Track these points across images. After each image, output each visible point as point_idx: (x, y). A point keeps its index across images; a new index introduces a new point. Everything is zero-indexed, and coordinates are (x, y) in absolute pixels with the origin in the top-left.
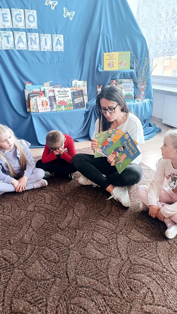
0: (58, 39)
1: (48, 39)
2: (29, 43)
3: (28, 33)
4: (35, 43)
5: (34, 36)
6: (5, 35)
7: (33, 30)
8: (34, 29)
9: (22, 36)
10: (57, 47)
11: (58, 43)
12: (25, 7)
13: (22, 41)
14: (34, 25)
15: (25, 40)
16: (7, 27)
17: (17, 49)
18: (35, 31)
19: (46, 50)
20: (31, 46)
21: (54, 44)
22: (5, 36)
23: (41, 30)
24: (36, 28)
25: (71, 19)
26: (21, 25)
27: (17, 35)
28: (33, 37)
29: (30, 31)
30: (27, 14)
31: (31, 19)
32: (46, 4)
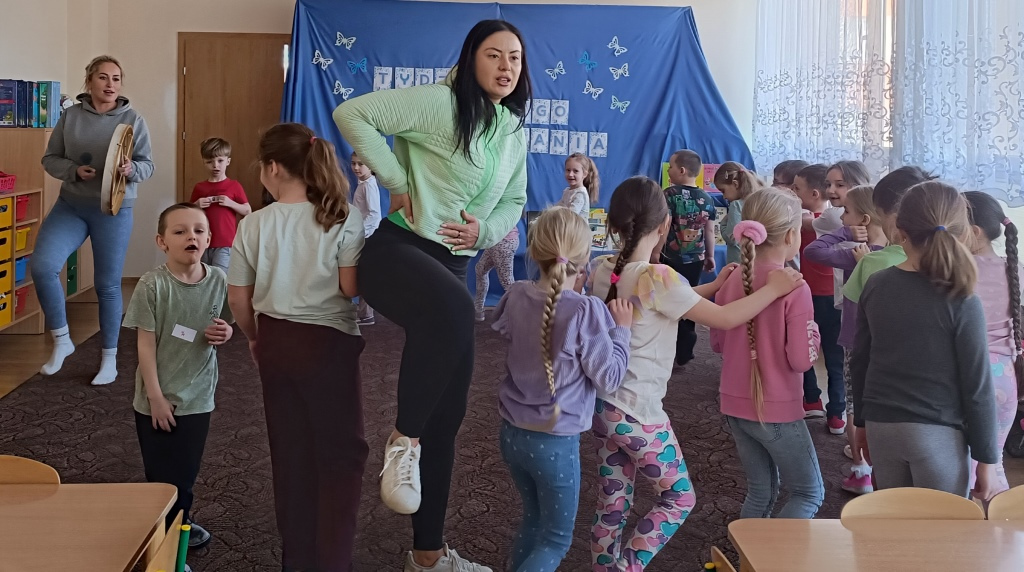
0: (599, 140)
1: (582, 139)
2: (552, 143)
3: (553, 131)
4: (562, 145)
5: (562, 134)
7: (560, 126)
8: (562, 125)
9: (543, 135)
10: (595, 151)
11: (598, 144)
12: (553, 97)
13: (542, 141)
14: (563, 120)
15: (545, 139)
17: (532, 152)
18: (563, 127)
20: (555, 149)
21: (591, 147)
23: (573, 126)
24: (566, 124)
25: (623, 111)
26: (544, 120)
27: (536, 132)
28: (559, 136)
29: (556, 127)
30: (555, 106)
31: (560, 112)
32: (585, 92)
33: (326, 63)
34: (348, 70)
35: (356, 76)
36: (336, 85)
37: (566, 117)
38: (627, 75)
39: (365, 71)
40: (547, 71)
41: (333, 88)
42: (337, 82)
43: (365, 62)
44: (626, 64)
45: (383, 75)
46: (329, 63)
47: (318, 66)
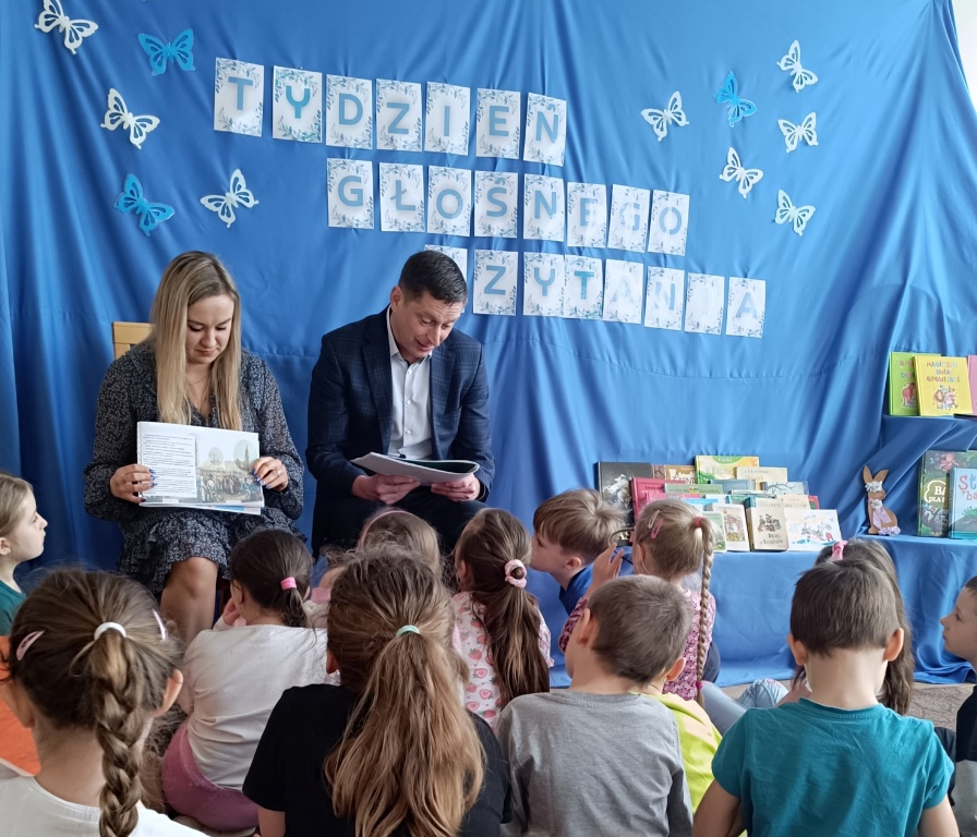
0: (748, 297)
1: (711, 292)
2: (651, 300)
3: (652, 269)
4: (670, 304)
5: (672, 277)
6: (579, 269)
7: (669, 258)
8: (672, 256)
9: (632, 279)
10: (738, 323)
11: (746, 306)
12: (656, 181)
13: (629, 293)
14: (674, 244)
15: (636, 288)
16: (587, 243)
17: (606, 317)
18: (676, 262)
19: (701, 330)
20: (656, 313)
21: (731, 312)
22: (577, 273)
23: (696, 261)
24: (681, 252)
25: (799, 230)
26: (633, 240)
27: (616, 271)
28: (667, 284)
29: (659, 260)
30: (660, 205)
31: (670, 221)
32: (725, 177)
33: (79, 32)
34: (140, 59)
35: (163, 80)
36: (112, 102)
37: (682, 235)
38: (814, 142)
39: (188, 66)
40: (645, 113)
41: (100, 110)
42: (113, 93)
43: (190, 42)
44: (813, 115)
45: (240, 84)
46: (87, 32)
47: (55, 38)
